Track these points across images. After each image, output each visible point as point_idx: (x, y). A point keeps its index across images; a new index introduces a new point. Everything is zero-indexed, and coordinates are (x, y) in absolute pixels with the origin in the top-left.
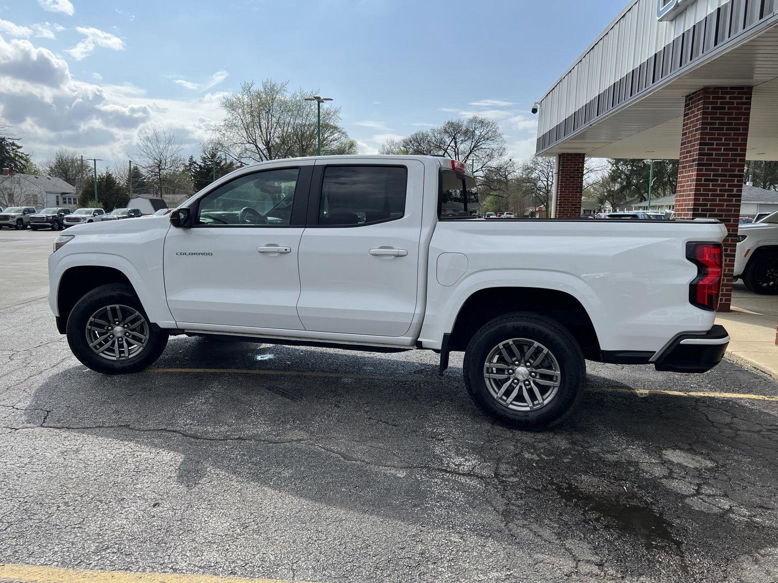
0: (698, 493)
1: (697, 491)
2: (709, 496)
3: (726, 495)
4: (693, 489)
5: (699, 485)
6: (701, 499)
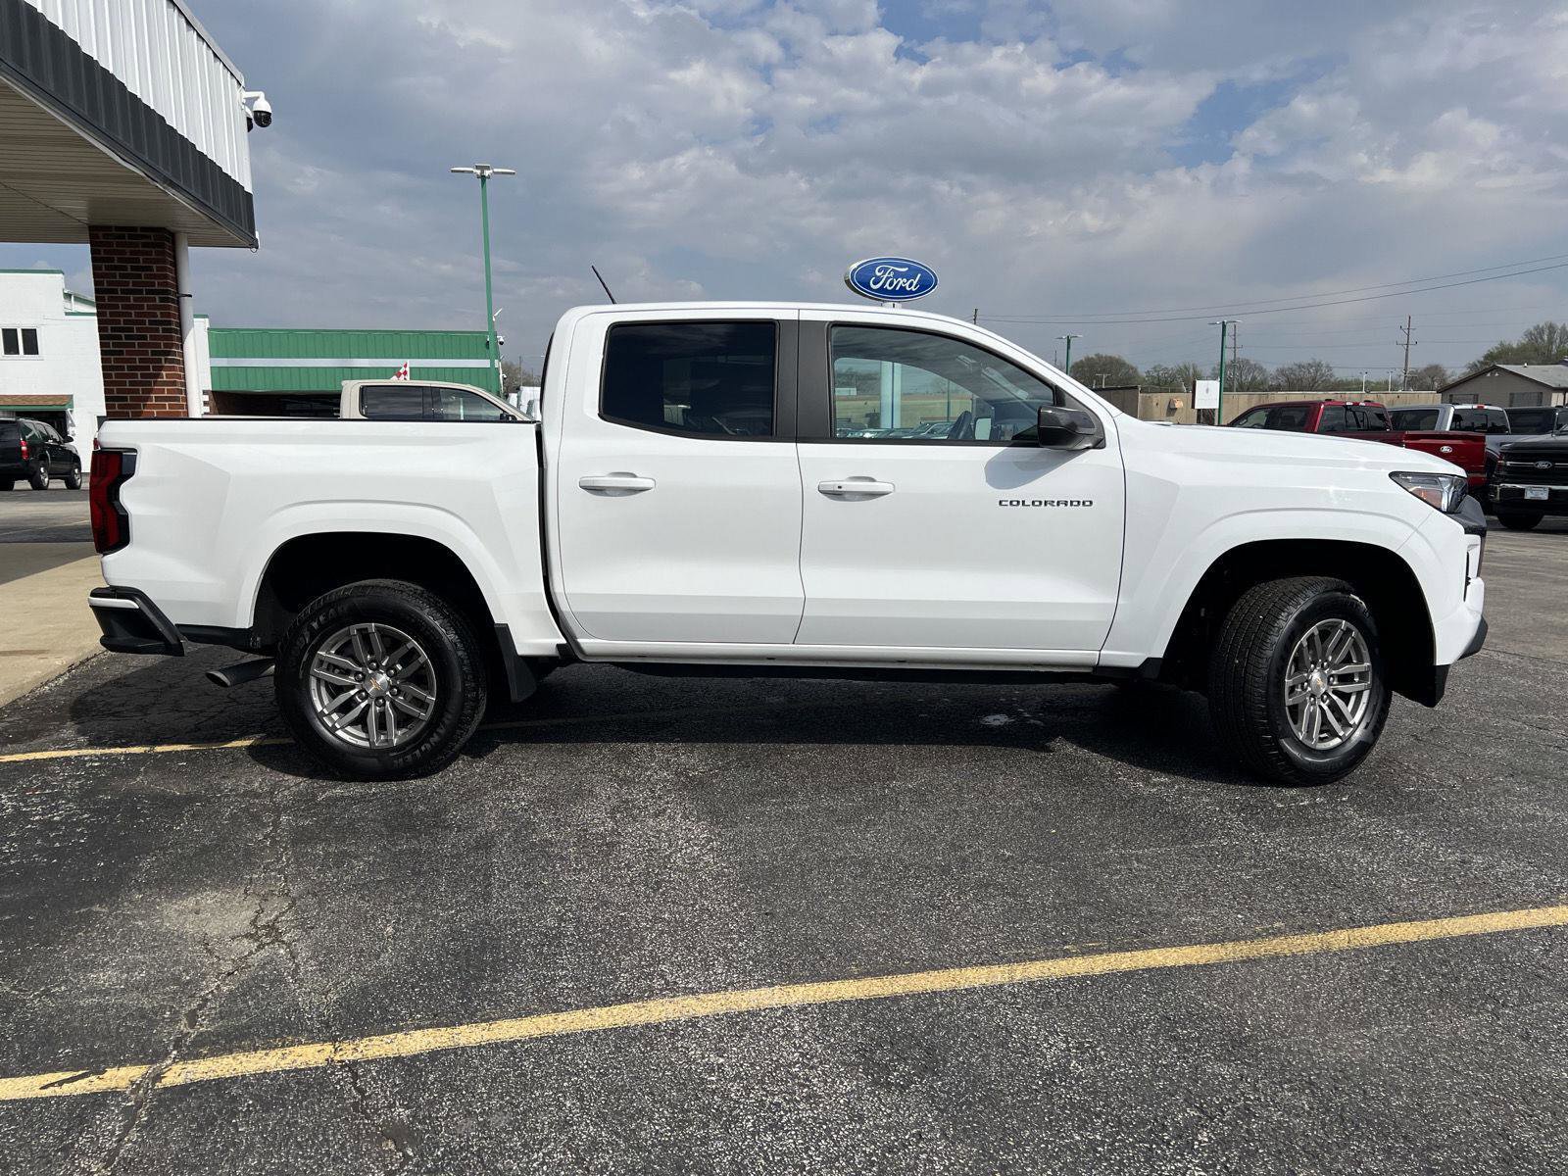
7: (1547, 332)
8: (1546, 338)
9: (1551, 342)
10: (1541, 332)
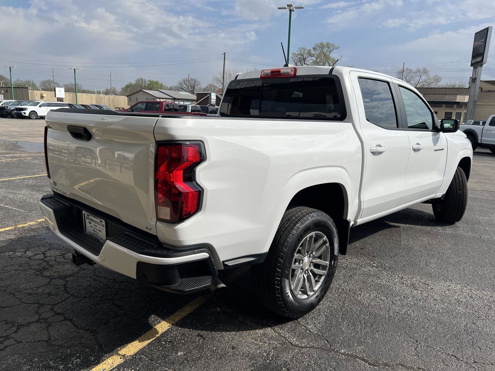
0: (44, 254)
1: (45, 254)
2: (38, 254)
3: (30, 258)
4: (47, 254)
5: (45, 257)
6: (41, 251)
7: (141, 81)
8: (141, 82)
9: (142, 83)
10: (139, 80)
